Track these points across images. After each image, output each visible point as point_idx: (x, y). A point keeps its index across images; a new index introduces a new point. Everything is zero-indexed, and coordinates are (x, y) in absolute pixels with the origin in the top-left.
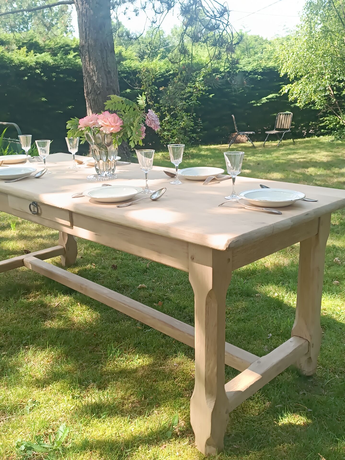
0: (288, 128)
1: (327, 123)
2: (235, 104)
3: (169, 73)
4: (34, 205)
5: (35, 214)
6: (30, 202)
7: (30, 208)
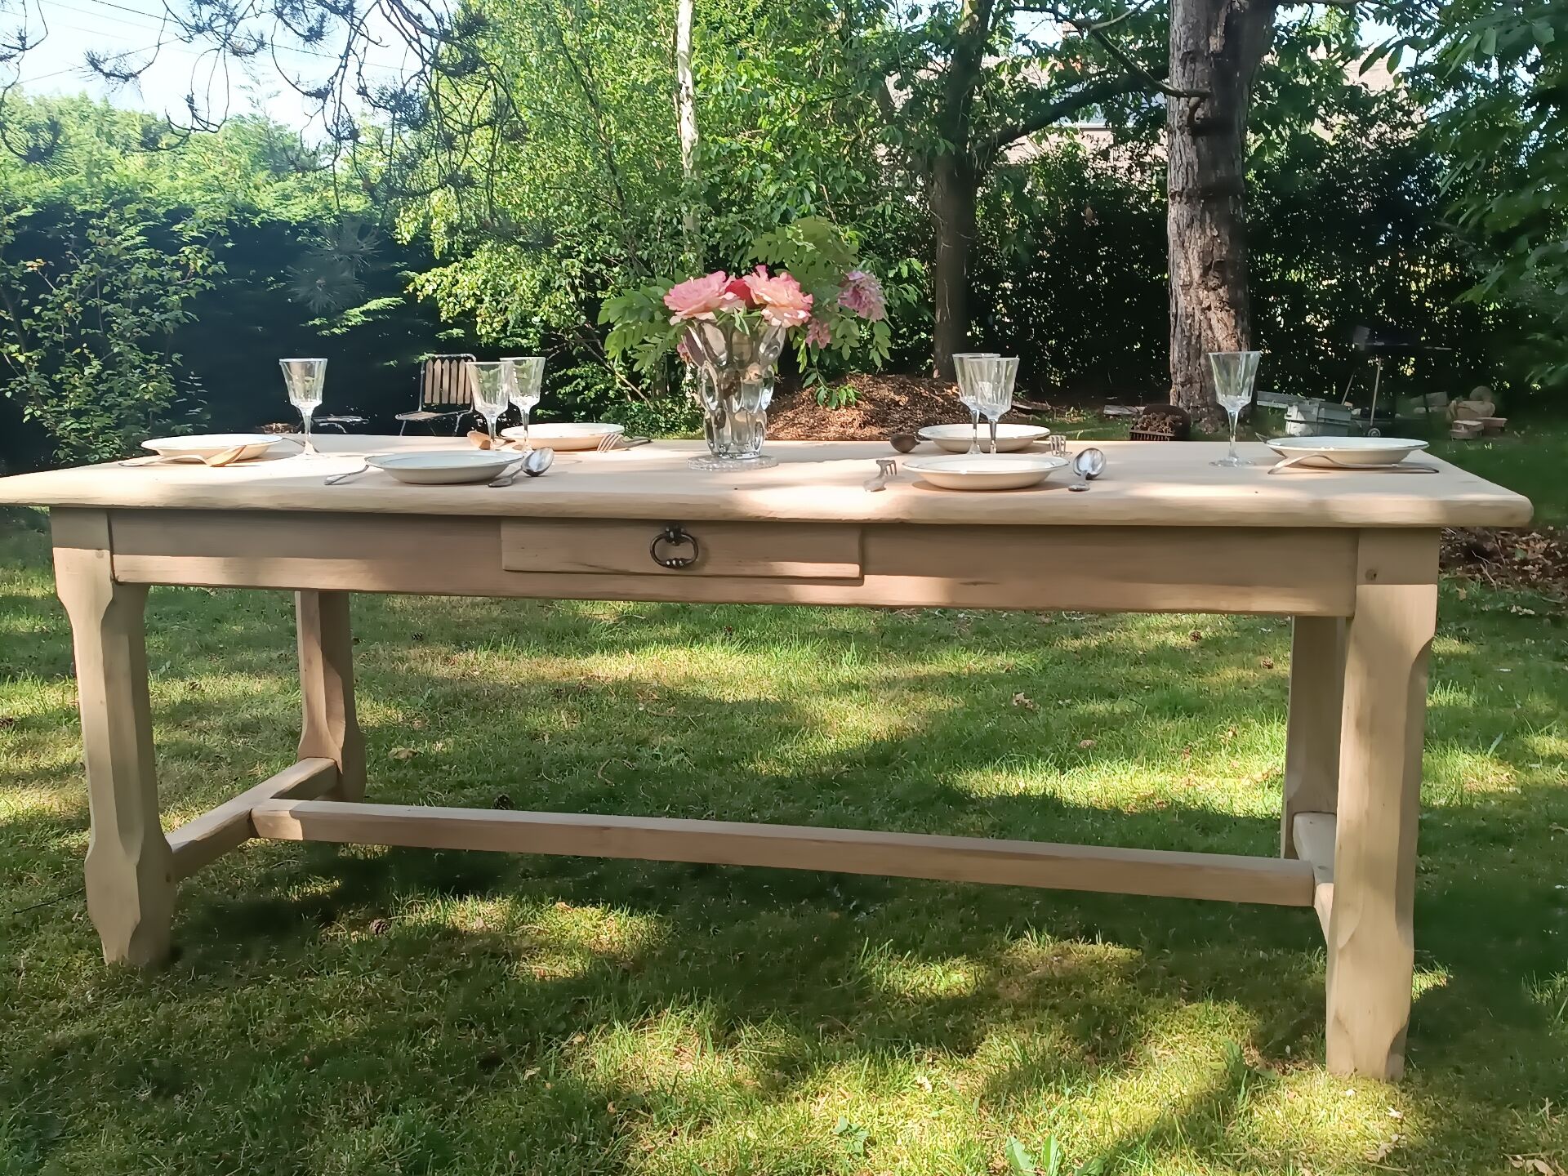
0: (467, 402)
4: (669, 540)
5: (678, 567)
6: (656, 532)
7: (653, 552)
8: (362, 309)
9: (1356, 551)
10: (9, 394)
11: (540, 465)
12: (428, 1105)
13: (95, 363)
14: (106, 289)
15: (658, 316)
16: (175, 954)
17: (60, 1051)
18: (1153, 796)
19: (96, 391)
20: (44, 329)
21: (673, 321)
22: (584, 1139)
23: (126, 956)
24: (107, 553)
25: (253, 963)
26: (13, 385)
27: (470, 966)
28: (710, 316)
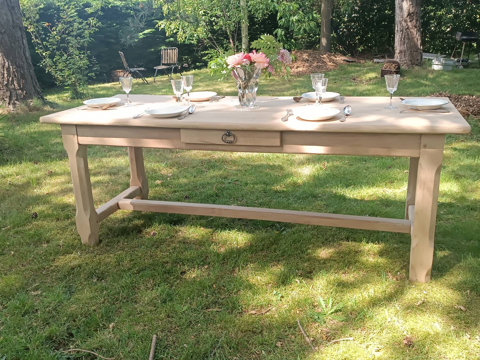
0: (175, 63)
1: (209, 56)
2: (112, 40)
3: (38, 8)
4: (227, 135)
5: (229, 143)
6: (223, 133)
7: (222, 139)
8: (142, 33)
9: (420, 139)
10: (41, 66)
11: (192, 111)
12: (167, 284)
13: (65, 55)
14: (67, 32)
15: (225, 66)
16: (100, 241)
17: (73, 269)
18: (373, 195)
19: (66, 63)
20: (50, 45)
21: (229, 67)
22: (207, 294)
23: (88, 242)
24: (76, 136)
25: (121, 244)
26: (42, 63)
27: (178, 246)
28: (239, 66)
